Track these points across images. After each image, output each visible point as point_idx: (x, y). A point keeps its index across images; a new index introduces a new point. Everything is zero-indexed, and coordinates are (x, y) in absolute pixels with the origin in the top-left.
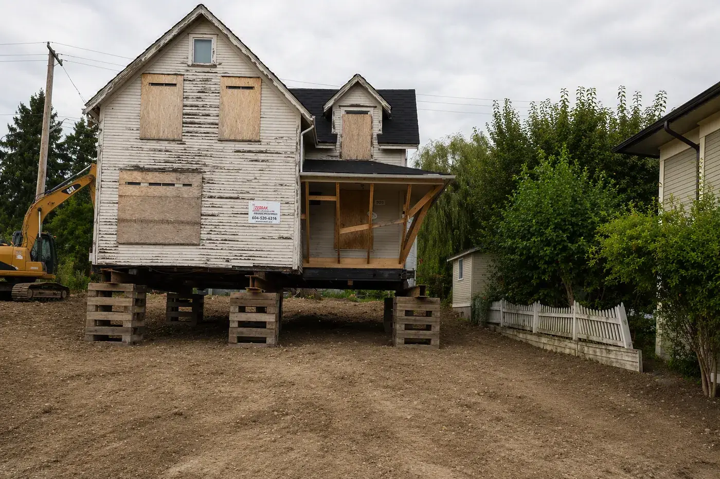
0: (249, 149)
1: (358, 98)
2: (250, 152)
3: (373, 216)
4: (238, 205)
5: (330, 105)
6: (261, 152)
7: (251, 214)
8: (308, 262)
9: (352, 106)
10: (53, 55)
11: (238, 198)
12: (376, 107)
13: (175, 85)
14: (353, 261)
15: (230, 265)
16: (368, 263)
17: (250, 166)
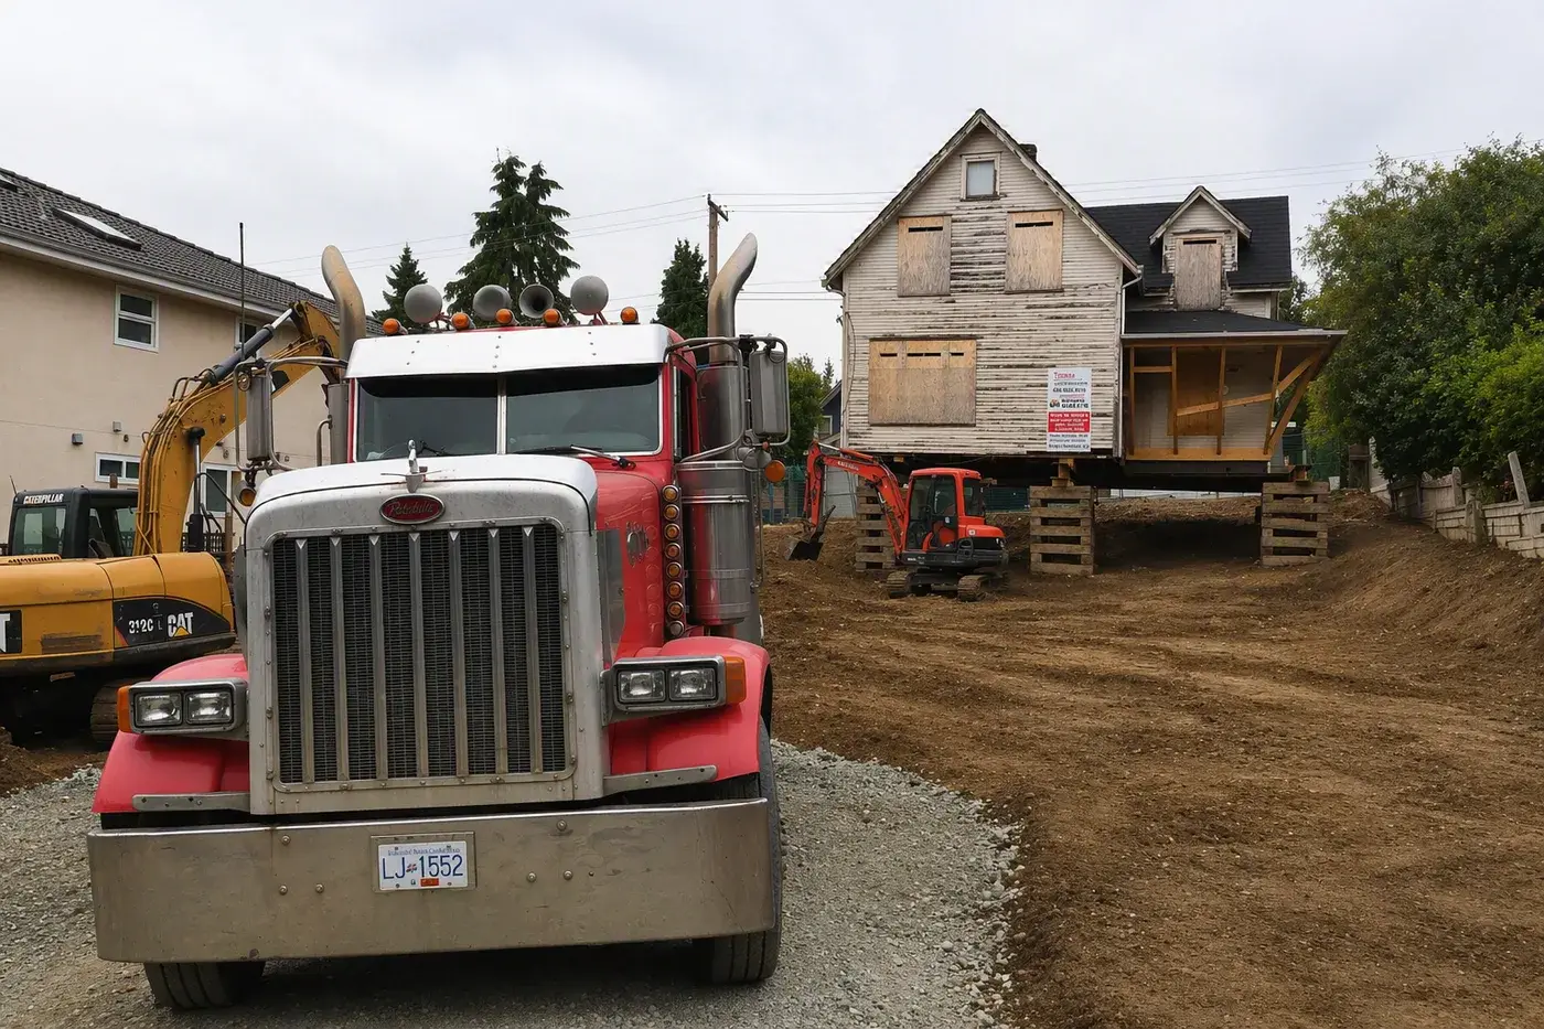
0: (1046, 303)
1: (1200, 220)
2: (1046, 307)
3: (1224, 390)
4: (1032, 376)
5: (1159, 236)
6: (1064, 306)
7: (1051, 386)
8: (1132, 453)
9: (1192, 232)
10: (715, 211)
11: (1031, 366)
12: (1229, 231)
13: (941, 229)
14: (1197, 449)
15: (1024, 451)
16: (1219, 453)
17: (1045, 323)
